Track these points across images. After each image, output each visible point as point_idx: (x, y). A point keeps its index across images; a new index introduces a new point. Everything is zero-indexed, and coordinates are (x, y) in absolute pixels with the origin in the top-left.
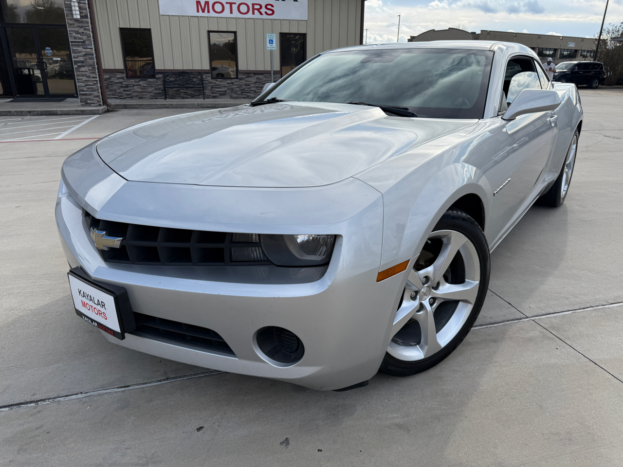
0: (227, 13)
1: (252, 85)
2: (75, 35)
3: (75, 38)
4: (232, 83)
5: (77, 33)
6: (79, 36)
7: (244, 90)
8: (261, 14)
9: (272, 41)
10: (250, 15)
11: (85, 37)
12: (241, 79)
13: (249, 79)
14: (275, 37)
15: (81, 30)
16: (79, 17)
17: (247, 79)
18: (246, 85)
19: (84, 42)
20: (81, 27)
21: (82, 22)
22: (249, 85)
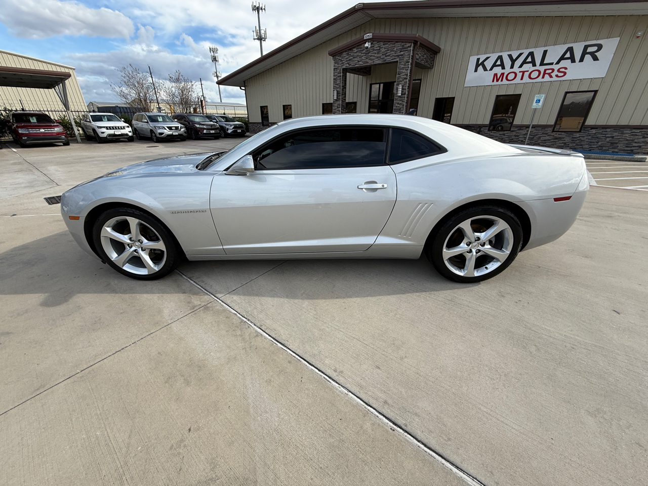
0: (518, 80)
1: (520, 136)
2: (397, 105)
3: (396, 107)
4: (504, 134)
5: (398, 104)
6: (398, 105)
7: (513, 139)
8: (551, 77)
9: (539, 100)
10: (540, 79)
11: (401, 106)
12: (513, 131)
13: (520, 131)
14: (543, 98)
15: (401, 102)
16: (400, 94)
17: (518, 131)
18: (515, 136)
19: (400, 109)
20: (401, 100)
21: (402, 97)
22: (518, 136)
